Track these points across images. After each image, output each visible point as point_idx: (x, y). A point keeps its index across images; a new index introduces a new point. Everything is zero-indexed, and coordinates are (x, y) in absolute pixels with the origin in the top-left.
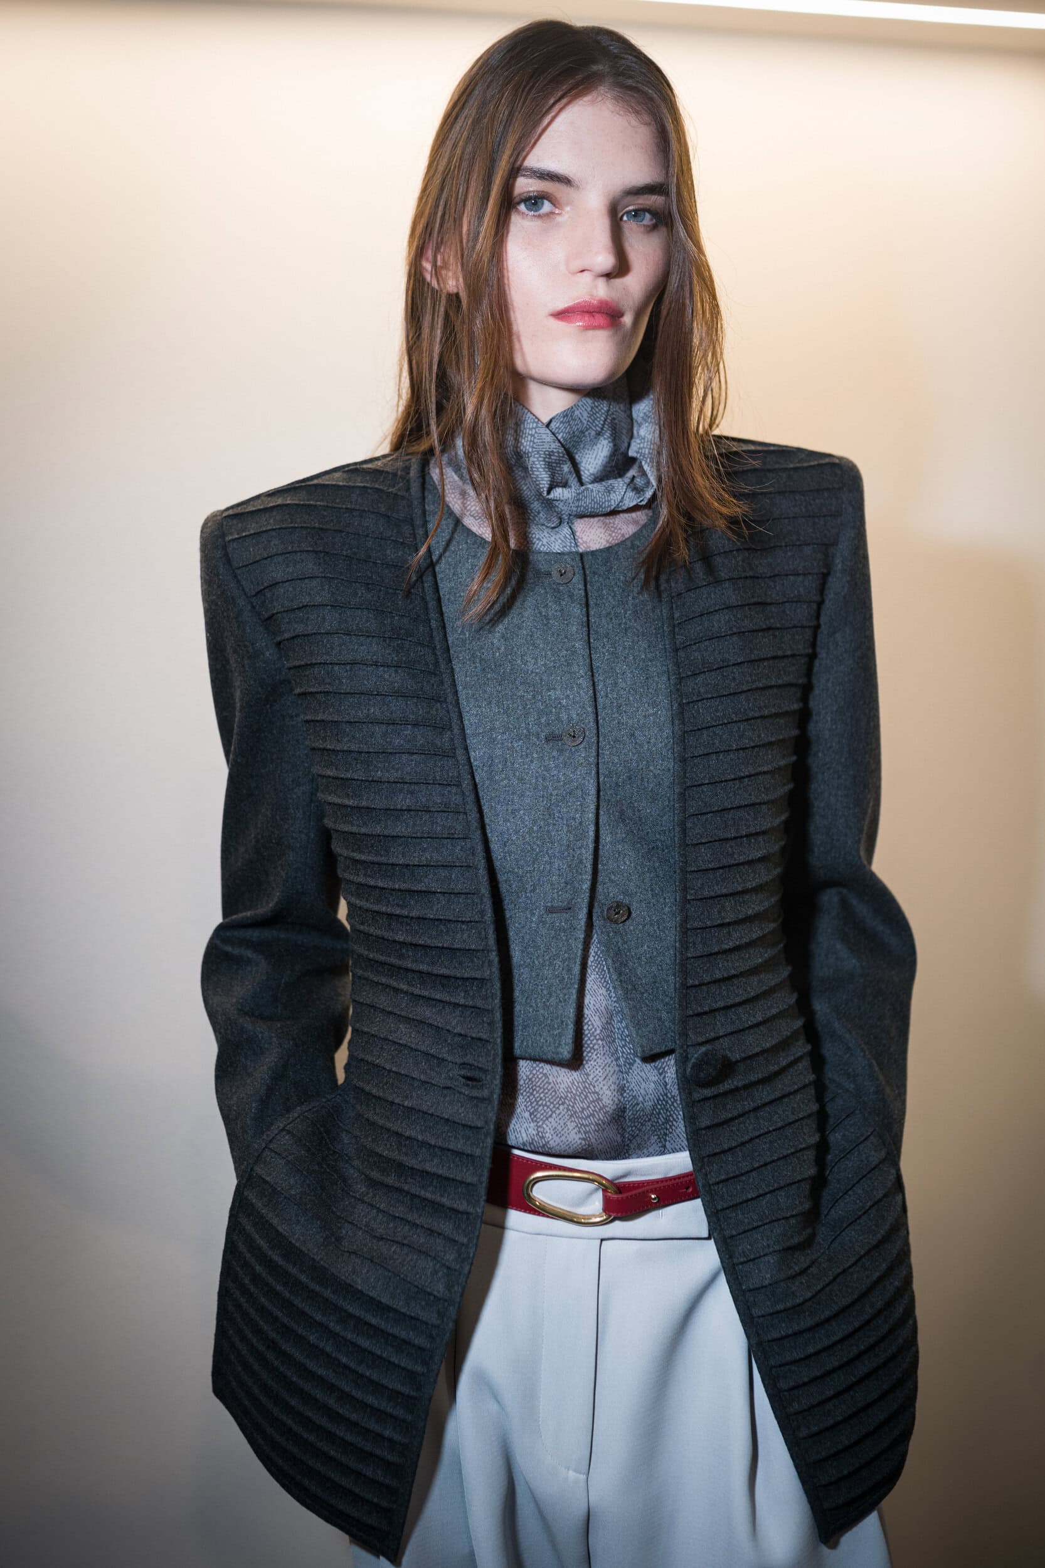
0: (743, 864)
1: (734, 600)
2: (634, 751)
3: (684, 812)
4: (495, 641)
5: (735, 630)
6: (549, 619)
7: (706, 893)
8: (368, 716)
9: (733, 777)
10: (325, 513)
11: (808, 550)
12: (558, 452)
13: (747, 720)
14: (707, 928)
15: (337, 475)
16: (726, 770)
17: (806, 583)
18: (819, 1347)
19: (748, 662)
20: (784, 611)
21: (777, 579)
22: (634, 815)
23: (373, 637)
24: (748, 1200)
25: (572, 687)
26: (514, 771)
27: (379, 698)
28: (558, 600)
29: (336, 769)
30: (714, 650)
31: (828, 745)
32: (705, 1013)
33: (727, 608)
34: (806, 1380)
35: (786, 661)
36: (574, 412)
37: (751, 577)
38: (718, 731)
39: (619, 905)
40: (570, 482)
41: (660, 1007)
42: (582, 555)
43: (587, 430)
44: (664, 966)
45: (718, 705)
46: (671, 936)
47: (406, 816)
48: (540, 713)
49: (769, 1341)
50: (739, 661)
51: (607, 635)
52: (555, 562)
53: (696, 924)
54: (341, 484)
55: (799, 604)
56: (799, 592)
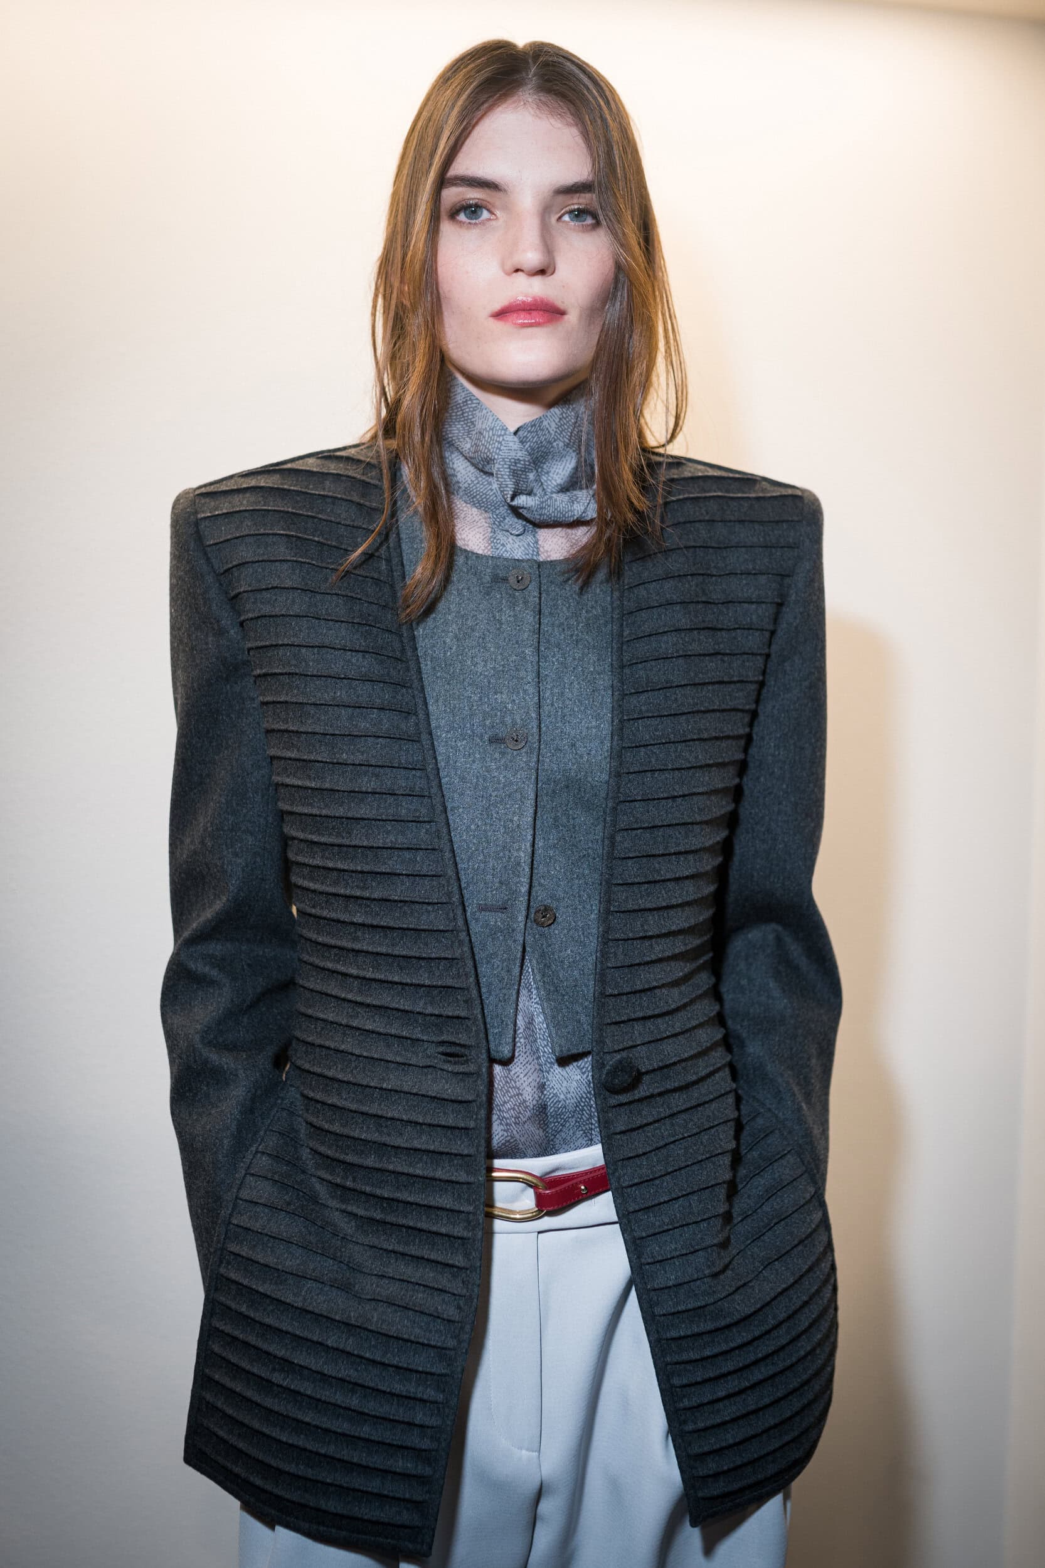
0: (669, 880)
1: (684, 622)
2: (574, 761)
3: (615, 826)
4: (448, 640)
5: (681, 653)
6: (502, 624)
7: (630, 907)
8: (334, 698)
9: (666, 795)
10: (299, 499)
11: (762, 579)
12: (524, 460)
13: (685, 741)
14: (628, 939)
15: (311, 461)
16: (660, 788)
17: (760, 612)
18: (716, 1351)
19: (691, 685)
20: (735, 638)
21: (730, 604)
22: (569, 822)
23: (342, 622)
24: (660, 1204)
25: (518, 692)
26: (456, 769)
27: (345, 681)
28: (513, 606)
29: (298, 751)
30: (659, 670)
31: (771, 771)
32: (623, 1022)
33: (676, 631)
34: (699, 1379)
35: (732, 686)
36: (542, 422)
37: (704, 602)
38: (655, 749)
39: (547, 909)
40: (535, 490)
41: (579, 1009)
42: (540, 565)
43: (555, 441)
44: (586, 971)
45: (658, 725)
46: (593, 944)
47: (370, 798)
48: (486, 715)
49: (667, 1340)
50: (683, 683)
51: (558, 646)
52: (513, 568)
53: (617, 936)
54: (315, 470)
55: (751, 631)
56: (751, 619)
